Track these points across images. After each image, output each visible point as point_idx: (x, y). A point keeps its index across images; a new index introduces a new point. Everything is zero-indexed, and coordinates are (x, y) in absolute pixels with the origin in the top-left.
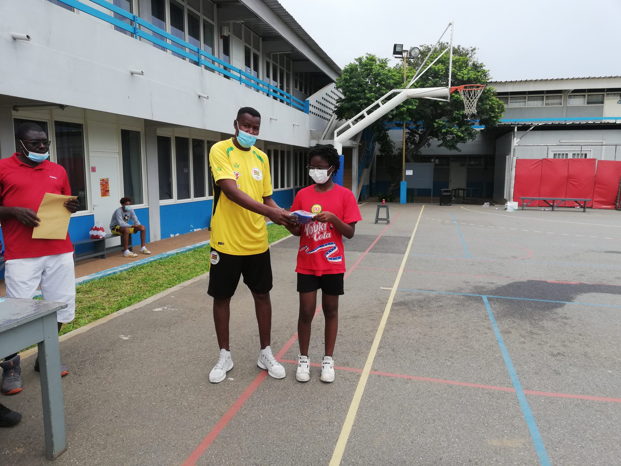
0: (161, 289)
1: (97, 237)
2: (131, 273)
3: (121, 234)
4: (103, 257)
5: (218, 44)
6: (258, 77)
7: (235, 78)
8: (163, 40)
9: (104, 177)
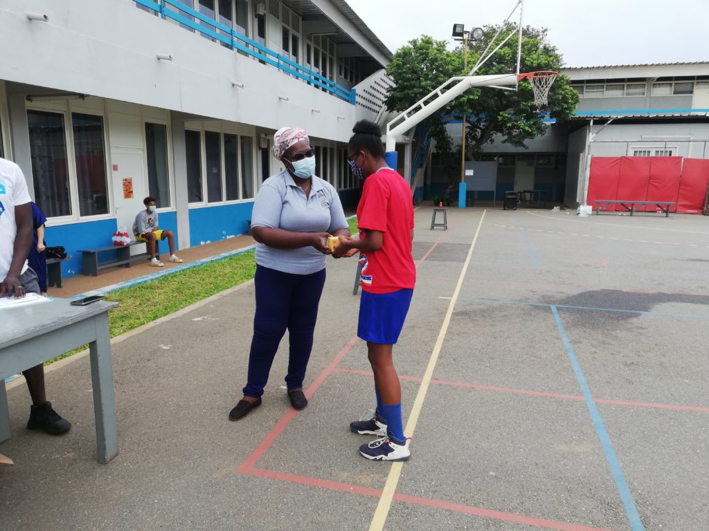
0: (199, 298)
1: (121, 243)
2: (163, 282)
3: (147, 241)
4: (127, 266)
5: (252, 24)
6: (297, 62)
7: (272, 63)
8: (191, 19)
9: (127, 177)
